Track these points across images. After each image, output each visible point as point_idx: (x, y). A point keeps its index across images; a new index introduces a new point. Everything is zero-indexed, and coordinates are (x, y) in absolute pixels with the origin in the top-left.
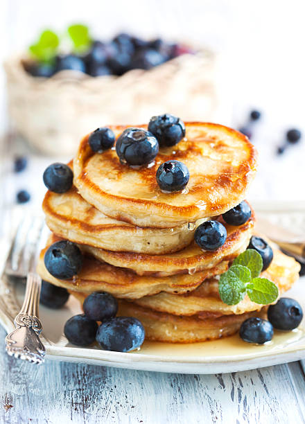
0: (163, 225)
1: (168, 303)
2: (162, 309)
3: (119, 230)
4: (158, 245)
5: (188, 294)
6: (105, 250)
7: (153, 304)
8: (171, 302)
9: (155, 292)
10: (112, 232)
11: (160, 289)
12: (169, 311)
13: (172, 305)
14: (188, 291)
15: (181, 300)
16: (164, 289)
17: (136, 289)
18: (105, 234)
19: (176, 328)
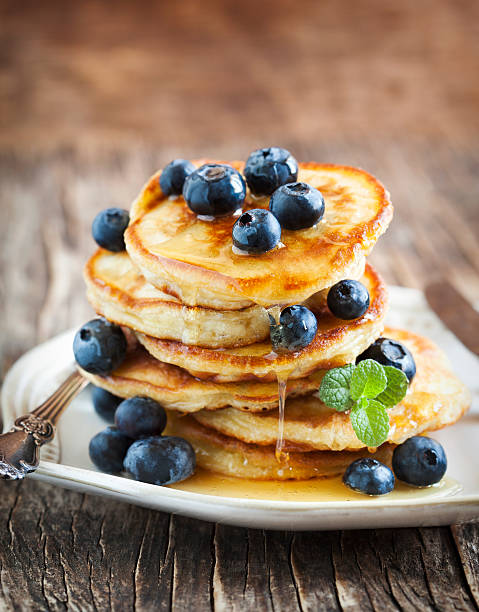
0: (217, 304)
1: (236, 423)
2: (228, 432)
3: (163, 307)
4: (214, 334)
5: (264, 413)
6: (149, 337)
7: (218, 423)
8: (241, 423)
9: (216, 405)
10: (156, 309)
11: (224, 402)
12: (236, 435)
13: (242, 427)
14: (264, 409)
15: (253, 421)
16: (229, 402)
17: (188, 397)
18: (146, 311)
19: (246, 462)
